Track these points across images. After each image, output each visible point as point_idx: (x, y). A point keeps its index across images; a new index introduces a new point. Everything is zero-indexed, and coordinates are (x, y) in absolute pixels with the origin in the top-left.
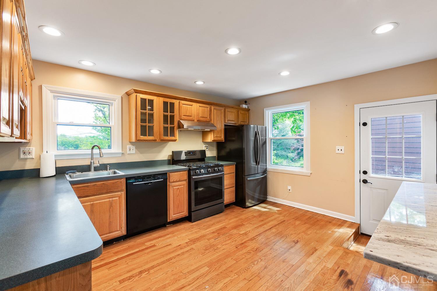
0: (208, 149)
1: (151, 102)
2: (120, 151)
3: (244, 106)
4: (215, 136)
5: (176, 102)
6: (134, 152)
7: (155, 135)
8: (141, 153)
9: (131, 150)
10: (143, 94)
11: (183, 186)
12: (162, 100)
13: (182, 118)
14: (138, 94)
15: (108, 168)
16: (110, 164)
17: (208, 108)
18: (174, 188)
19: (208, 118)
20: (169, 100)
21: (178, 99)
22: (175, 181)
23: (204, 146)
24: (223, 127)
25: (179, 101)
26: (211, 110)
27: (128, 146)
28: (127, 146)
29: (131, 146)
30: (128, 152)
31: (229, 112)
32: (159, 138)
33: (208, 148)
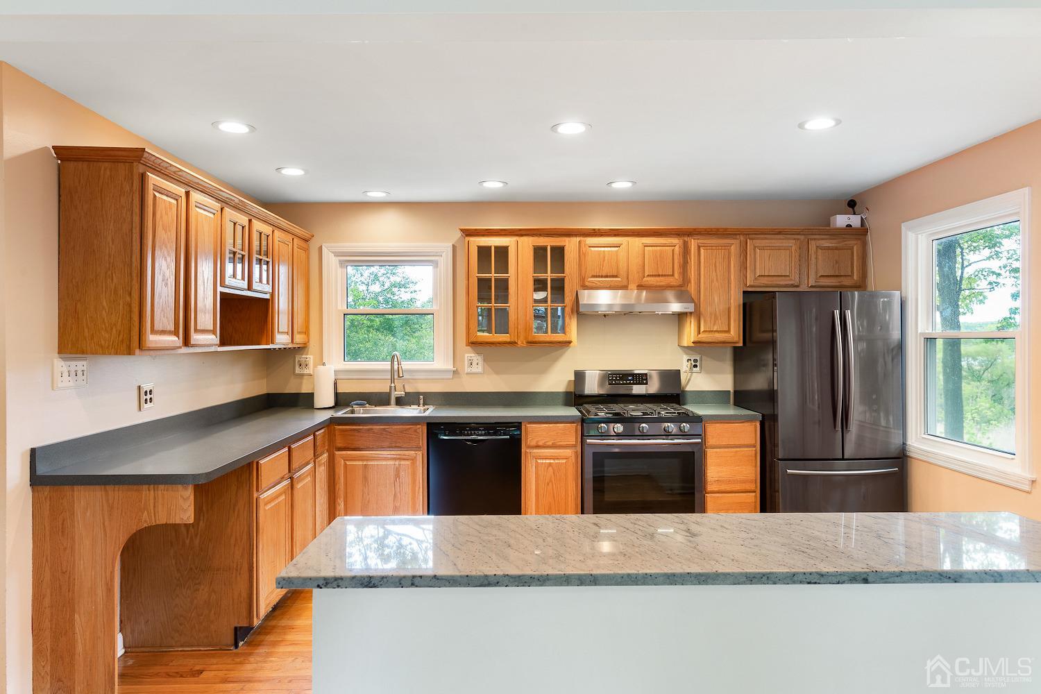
0: (698, 369)
1: (503, 252)
2: (450, 367)
3: (841, 220)
4: (702, 330)
5: (571, 245)
6: (479, 369)
7: (511, 328)
8: (497, 372)
9: (474, 364)
10: (483, 235)
11: (564, 461)
12: (528, 243)
13: (587, 284)
14: (472, 239)
15: (422, 402)
16: (424, 394)
17: (677, 249)
18: (539, 461)
19: (676, 275)
20: (548, 242)
21: (576, 235)
22: (540, 443)
23: (685, 357)
24: (736, 300)
25: (578, 239)
26: (686, 251)
27: (466, 355)
28: (464, 356)
29: (473, 355)
30: (467, 370)
31: (762, 248)
32: (522, 338)
33: (698, 364)
